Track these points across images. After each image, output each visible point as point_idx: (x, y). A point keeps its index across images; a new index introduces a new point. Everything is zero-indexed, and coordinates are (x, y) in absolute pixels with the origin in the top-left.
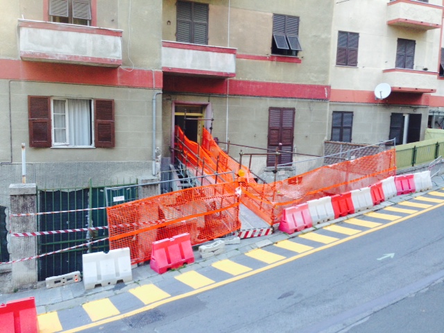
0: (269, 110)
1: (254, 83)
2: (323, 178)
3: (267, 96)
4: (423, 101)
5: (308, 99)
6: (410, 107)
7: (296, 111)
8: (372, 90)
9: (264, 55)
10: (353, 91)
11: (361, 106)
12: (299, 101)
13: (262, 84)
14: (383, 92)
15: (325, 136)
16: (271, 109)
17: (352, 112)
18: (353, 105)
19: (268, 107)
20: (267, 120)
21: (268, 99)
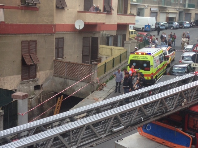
1: (12, 25)
2: (53, 84)
3: (20, 34)
4: (98, 29)
5: (44, 34)
6: (92, 33)
7: (37, 42)
8: (73, 23)
9: (16, 6)
10: (63, 25)
11: (68, 34)
12: (39, 36)
13: (17, 25)
14: (79, 25)
15: (53, 56)
16: (23, 42)
17: (63, 38)
18: (63, 34)
19: (21, 41)
21: (21, 35)
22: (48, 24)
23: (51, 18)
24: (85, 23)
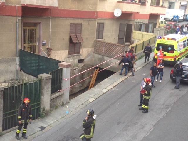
0: (70, 25)
1: (64, 10)
2: (93, 59)
3: (69, 18)
4: (133, 17)
5: (88, 18)
6: (128, 20)
7: (83, 25)
8: (112, 12)
10: (104, 12)
12: (84, 20)
13: (67, 10)
14: (118, 13)
15: (95, 37)
16: (71, 24)
17: (104, 23)
18: (104, 20)
20: (69, 30)
22: (92, 10)
23: (95, 6)
24: (122, 11)
